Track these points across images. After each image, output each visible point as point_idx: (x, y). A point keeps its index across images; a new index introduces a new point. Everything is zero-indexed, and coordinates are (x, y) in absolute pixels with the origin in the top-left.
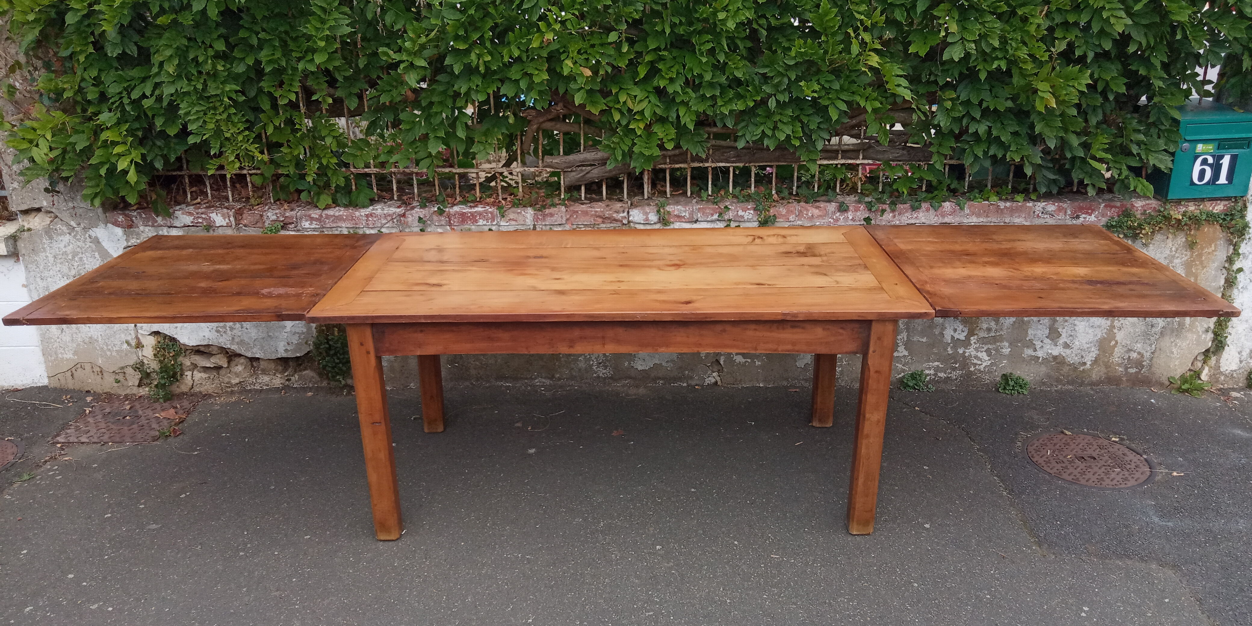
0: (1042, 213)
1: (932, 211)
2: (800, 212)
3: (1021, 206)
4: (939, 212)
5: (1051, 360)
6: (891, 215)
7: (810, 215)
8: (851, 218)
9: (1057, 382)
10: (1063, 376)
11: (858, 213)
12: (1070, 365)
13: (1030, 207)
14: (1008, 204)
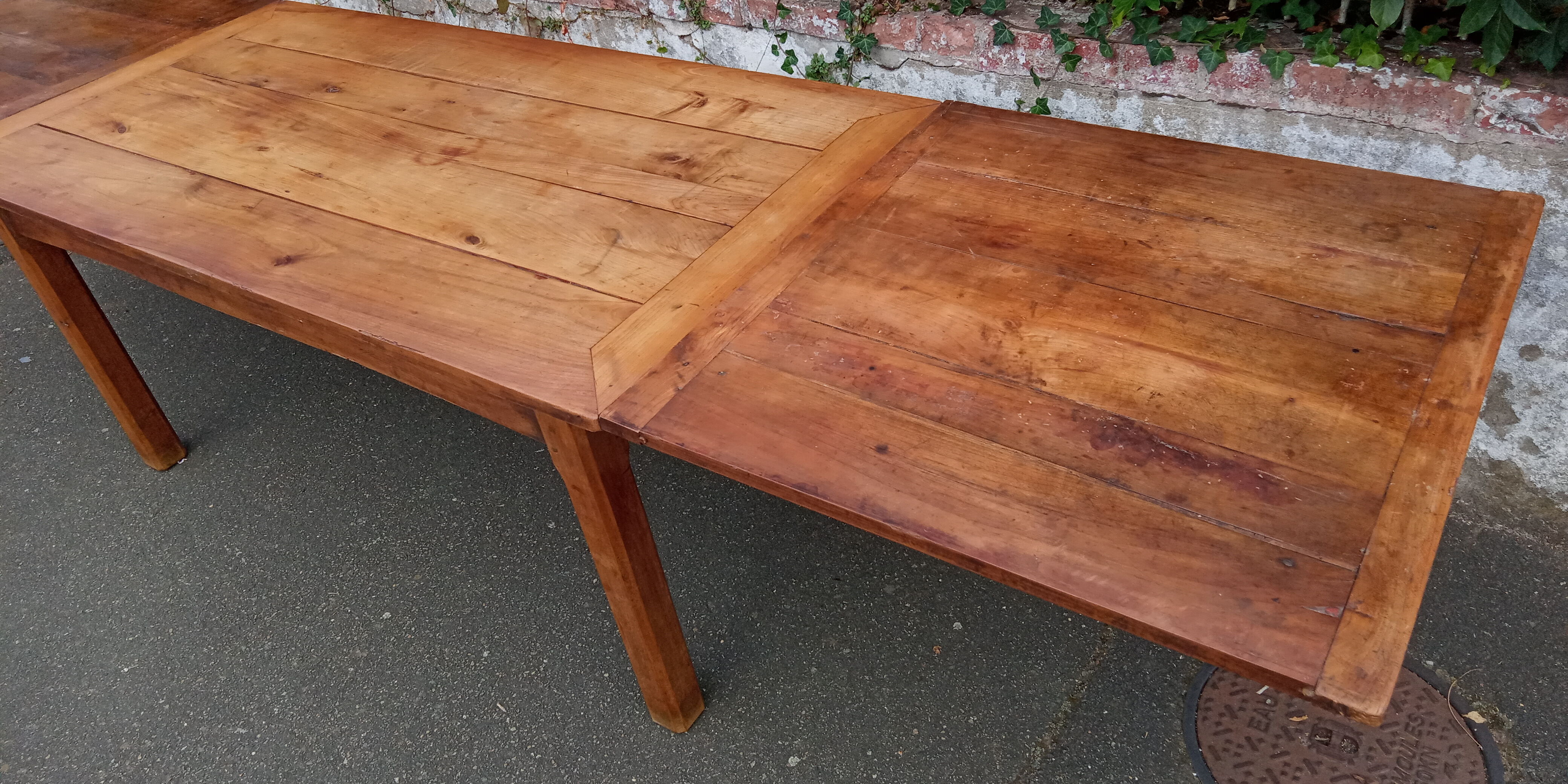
0: (1502, 116)
1: (1202, 73)
2: (925, 34)
3: (1439, 91)
4: (1219, 75)
5: (1485, 465)
6: (1107, 66)
7: (943, 43)
8: (1022, 60)
9: (1492, 514)
10: (1513, 507)
11: (1038, 54)
12: (1535, 491)
13: (1465, 98)
14: (1402, 81)
